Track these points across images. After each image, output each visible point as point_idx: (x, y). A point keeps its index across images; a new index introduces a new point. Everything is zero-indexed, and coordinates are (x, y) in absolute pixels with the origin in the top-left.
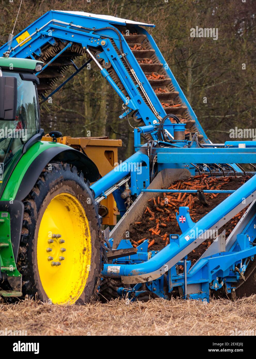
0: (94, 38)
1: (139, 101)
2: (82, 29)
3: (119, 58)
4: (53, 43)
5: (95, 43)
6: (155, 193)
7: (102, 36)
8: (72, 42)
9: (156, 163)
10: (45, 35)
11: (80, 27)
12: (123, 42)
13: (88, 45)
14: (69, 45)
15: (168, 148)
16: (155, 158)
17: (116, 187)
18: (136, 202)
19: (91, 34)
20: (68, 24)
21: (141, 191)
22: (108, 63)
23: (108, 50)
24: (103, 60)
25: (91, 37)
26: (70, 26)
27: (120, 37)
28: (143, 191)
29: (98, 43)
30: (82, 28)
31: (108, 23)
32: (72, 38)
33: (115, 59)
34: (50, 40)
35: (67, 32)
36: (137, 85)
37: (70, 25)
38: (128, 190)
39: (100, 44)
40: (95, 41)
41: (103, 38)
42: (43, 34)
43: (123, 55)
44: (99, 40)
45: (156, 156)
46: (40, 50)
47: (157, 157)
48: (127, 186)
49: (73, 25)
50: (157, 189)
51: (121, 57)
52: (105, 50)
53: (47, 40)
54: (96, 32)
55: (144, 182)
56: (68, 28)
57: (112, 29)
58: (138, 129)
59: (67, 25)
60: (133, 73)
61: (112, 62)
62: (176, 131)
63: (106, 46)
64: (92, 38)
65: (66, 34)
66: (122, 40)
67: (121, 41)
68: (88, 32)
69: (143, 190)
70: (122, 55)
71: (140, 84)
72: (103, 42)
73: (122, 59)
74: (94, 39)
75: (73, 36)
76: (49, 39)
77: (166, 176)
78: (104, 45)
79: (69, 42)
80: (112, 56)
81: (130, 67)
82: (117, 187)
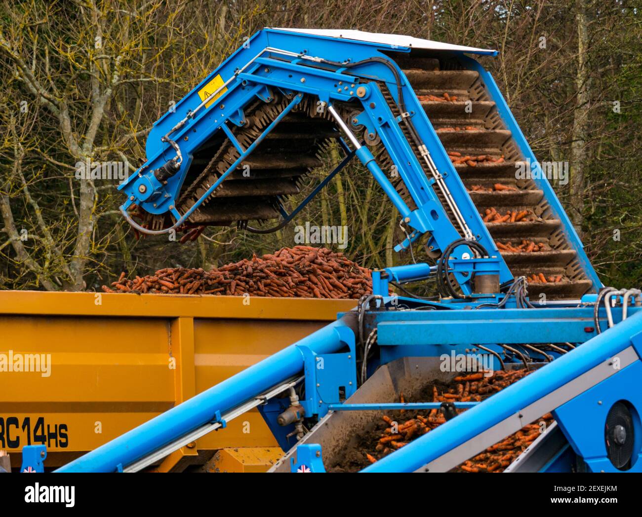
0: (343, 82)
1: (434, 213)
2: (323, 65)
3: (394, 123)
4: (266, 97)
5: (345, 94)
6: (371, 412)
7: (361, 78)
8: (301, 92)
9: (375, 345)
10: (249, 81)
11: (318, 60)
12: (404, 89)
13: (332, 97)
14: (297, 99)
15: (413, 310)
16: (372, 334)
17: (258, 400)
18: (312, 433)
19: (338, 74)
20: (296, 55)
21: (329, 409)
22: (373, 134)
23: (373, 107)
24: (365, 128)
25: (339, 81)
26: (299, 60)
27: (398, 78)
28: (332, 409)
29: (351, 93)
30: (322, 62)
31: (376, 49)
32: (301, 84)
33: (386, 126)
34: (260, 92)
35: (291, 72)
36: (432, 179)
37: (299, 57)
38: (296, 407)
39: (355, 96)
40: (346, 88)
41: (361, 80)
42: (245, 79)
43: (404, 115)
44: (352, 86)
45: (375, 329)
46: (241, 114)
47: (376, 332)
48: (294, 397)
49: (306, 57)
50: (377, 402)
51: (400, 120)
52: (366, 105)
53: (254, 92)
54: (350, 69)
55: (342, 389)
56: (293, 65)
57: (382, 61)
58: (381, 273)
59: (294, 58)
60: (423, 154)
61: (381, 131)
62: (478, 274)
63: (368, 98)
64: (340, 83)
65: (290, 76)
66: (403, 84)
67: (401, 87)
68: (333, 69)
69: (332, 406)
70: (402, 117)
71: (436, 177)
72: (361, 91)
73: (402, 123)
74: (344, 84)
75: (302, 80)
76: (258, 88)
77: (406, 373)
78: (363, 95)
79: (296, 93)
80: (380, 119)
81: (417, 142)
82: (261, 400)
